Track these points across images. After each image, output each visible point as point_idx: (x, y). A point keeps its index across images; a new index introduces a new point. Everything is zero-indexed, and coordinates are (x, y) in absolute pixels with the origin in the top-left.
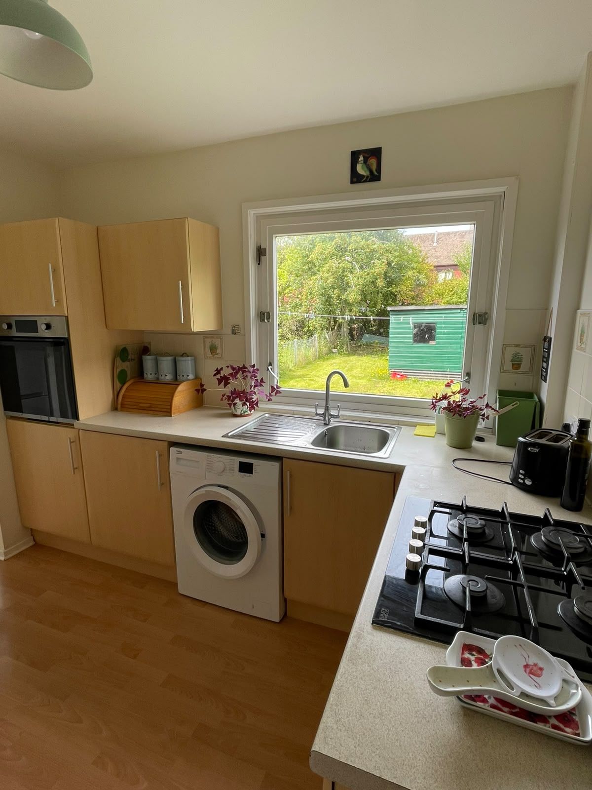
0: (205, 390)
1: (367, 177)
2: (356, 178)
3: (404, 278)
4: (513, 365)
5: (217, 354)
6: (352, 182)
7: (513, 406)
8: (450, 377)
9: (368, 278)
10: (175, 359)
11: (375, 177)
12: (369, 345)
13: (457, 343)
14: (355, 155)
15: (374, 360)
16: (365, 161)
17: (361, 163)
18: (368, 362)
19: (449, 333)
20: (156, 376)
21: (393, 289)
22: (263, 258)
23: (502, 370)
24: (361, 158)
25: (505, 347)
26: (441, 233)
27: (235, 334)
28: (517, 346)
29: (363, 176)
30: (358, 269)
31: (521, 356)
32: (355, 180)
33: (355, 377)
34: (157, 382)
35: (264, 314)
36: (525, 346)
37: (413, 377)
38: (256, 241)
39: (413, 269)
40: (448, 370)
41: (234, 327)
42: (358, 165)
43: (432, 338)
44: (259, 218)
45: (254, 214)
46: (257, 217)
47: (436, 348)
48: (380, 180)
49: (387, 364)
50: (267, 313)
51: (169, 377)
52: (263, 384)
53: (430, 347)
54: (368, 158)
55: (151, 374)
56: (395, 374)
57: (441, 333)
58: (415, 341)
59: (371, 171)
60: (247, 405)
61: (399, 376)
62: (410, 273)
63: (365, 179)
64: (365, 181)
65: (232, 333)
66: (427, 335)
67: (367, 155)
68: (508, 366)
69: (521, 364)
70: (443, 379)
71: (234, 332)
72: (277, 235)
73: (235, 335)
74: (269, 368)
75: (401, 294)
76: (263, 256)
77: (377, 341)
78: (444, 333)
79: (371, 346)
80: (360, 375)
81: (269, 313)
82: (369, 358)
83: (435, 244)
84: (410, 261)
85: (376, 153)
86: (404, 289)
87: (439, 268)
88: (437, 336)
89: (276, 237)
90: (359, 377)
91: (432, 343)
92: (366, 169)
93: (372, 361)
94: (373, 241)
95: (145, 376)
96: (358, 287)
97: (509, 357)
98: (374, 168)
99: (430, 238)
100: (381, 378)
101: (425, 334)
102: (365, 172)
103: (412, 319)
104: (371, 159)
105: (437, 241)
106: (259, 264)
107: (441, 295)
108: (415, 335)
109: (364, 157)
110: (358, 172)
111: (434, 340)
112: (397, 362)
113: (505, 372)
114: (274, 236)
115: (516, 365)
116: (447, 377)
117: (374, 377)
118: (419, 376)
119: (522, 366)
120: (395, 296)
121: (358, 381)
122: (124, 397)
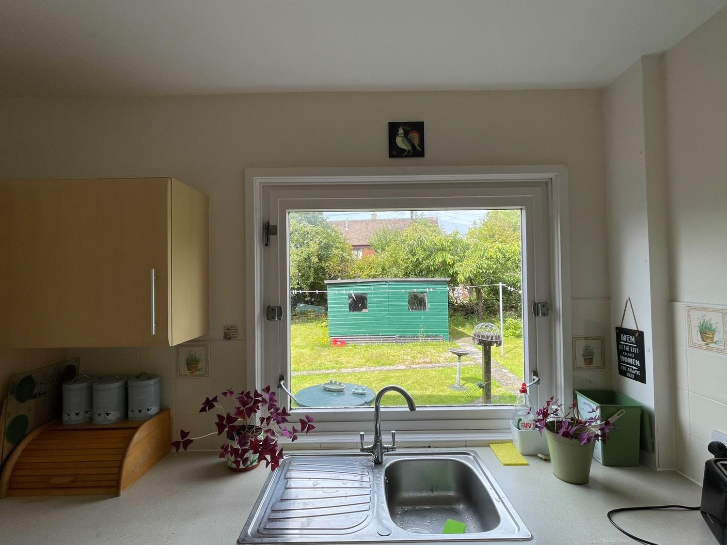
0: (191, 441)
1: (409, 152)
2: (395, 152)
3: (331, 256)
4: (585, 360)
5: (199, 370)
6: (391, 156)
7: (618, 415)
8: (383, 340)
9: (304, 255)
10: (126, 383)
11: (418, 152)
12: (303, 313)
13: (385, 310)
14: (393, 127)
15: (310, 327)
16: (406, 134)
17: (401, 136)
18: (306, 330)
19: (378, 302)
20: (88, 415)
21: (323, 264)
22: (272, 237)
23: (575, 368)
24: (401, 131)
25: (575, 339)
26: (351, 221)
27: (229, 339)
28: (586, 338)
29: (404, 150)
30: (294, 248)
31: (592, 349)
32: (394, 153)
33: (298, 347)
34: (89, 427)
35: (273, 310)
36: (594, 339)
37: (351, 342)
38: (262, 216)
39: (337, 248)
40: (381, 334)
41: (228, 329)
42: (397, 137)
43: (364, 306)
44: (267, 189)
45: (260, 183)
46: (263, 186)
47: (369, 315)
48: (424, 156)
49: (327, 332)
50: (277, 307)
51: (114, 416)
52: (287, 418)
53: (364, 315)
54: (410, 131)
55: (77, 414)
56: (335, 341)
57: (371, 302)
58: (350, 310)
59: (413, 146)
60: (266, 459)
61: (339, 343)
62: (336, 252)
63: (406, 153)
64: (406, 156)
65: (225, 338)
66: (360, 304)
67: (408, 129)
68: (581, 362)
69: (593, 358)
70: (378, 343)
71: (227, 337)
72: (292, 210)
73: (228, 341)
74: (282, 383)
75: (329, 269)
76: (272, 235)
77: (310, 310)
78: (374, 302)
79: (304, 314)
80: (301, 344)
81: (280, 308)
82: (305, 326)
83: (347, 229)
84: (334, 241)
85: (418, 127)
86: (331, 265)
87: (357, 247)
88: (368, 305)
89: (289, 212)
90: (301, 346)
91: (364, 310)
92: (407, 143)
93: (308, 328)
94: (304, 224)
95: (65, 418)
96: (295, 263)
97: (580, 352)
98: (416, 142)
99: (343, 224)
100: (324, 346)
101: (358, 303)
102: (406, 145)
103: (344, 291)
104: (411, 133)
105: (348, 226)
106: (267, 245)
107: (362, 269)
108: (350, 305)
109: (404, 129)
110: (397, 145)
111: (367, 308)
112: (336, 329)
113: (579, 368)
114: (287, 211)
115: (589, 360)
116: (380, 340)
117: (316, 345)
118: (356, 341)
119: (594, 360)
120: (324, 270)
121: (302, 351)
122: (15, 469)
